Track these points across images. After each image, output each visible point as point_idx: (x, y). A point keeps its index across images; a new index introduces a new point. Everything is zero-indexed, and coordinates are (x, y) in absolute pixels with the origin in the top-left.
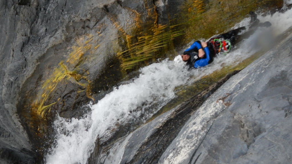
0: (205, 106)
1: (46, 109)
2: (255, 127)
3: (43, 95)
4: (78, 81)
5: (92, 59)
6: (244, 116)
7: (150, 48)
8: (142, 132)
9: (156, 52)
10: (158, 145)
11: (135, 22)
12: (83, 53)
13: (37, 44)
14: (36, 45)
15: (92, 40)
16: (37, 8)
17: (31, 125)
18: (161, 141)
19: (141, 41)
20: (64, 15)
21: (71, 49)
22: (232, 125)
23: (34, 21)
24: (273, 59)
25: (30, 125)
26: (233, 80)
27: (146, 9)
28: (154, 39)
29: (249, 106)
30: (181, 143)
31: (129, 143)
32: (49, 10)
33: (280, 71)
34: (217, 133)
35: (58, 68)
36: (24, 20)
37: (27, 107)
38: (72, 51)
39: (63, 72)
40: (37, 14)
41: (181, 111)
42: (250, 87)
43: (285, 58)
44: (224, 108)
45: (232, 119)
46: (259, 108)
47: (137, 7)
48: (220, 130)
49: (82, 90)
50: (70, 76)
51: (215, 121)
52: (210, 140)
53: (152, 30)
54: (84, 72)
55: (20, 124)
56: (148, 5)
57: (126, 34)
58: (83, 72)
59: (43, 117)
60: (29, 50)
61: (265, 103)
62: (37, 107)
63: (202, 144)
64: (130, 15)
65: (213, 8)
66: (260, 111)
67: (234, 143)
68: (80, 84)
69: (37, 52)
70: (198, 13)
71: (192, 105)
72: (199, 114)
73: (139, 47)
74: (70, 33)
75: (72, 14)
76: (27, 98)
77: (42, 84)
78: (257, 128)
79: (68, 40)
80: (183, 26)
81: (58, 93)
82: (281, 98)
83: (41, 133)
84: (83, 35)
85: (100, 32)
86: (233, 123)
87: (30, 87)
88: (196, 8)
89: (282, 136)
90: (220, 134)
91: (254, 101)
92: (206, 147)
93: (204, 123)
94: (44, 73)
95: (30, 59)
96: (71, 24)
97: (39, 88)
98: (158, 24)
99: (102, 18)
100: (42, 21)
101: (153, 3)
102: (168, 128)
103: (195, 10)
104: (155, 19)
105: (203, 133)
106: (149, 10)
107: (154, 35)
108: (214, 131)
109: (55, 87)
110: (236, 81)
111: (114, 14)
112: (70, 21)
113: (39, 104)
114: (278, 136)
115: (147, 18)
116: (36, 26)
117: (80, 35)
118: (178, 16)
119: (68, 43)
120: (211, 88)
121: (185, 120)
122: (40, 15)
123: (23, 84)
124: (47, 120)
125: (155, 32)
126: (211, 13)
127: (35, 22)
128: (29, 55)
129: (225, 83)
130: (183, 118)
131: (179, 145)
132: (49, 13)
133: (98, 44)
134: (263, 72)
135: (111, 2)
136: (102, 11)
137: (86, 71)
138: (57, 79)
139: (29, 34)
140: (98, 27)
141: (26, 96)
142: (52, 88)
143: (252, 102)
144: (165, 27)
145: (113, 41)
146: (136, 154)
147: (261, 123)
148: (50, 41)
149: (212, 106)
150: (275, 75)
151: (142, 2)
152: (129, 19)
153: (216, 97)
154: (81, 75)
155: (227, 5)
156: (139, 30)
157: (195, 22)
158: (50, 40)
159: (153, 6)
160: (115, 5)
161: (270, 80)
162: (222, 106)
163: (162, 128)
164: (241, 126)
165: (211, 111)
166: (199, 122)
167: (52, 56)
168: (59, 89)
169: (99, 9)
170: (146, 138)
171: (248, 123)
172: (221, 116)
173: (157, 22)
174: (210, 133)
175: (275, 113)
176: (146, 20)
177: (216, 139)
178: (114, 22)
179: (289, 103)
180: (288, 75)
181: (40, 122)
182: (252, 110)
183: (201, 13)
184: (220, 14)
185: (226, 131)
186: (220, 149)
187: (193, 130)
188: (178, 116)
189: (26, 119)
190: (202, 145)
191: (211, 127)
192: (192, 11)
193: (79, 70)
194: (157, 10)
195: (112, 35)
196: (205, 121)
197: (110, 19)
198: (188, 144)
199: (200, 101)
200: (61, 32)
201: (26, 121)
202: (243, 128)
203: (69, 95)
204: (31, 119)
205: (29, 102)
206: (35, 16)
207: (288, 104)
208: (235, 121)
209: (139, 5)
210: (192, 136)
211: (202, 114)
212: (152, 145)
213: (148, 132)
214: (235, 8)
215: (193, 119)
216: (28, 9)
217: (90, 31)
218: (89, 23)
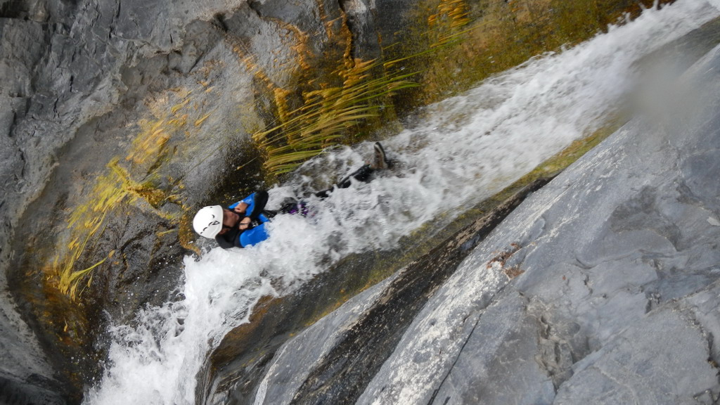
0: (462, 274)
1: (82, 277)
2: (575, 335)
3: (72, 244)
4: (156, 207)
5: (190, 150)
6: (550, 305)
7: (335, 119)
8: (311, 339)
9: (350, 129)
10: (348, 374)
11: (296, 56)
12: (166, 135)
13: (49, 116)
14: (48, 120)
15: (189, 102)
16: (45, 23)
17: (47, 318)
18: (355, 366)
19: (313, 103)
20: (117, 40)
21: (137, 126)
22: (522, 328)
23: (40, 57)
24: (624, 155)
25: (45, 318)
26: (532, 206)
27: (321, 22)
28: (346, 96)
29: (564, 278)
30: (399, 373)
31: (280, 369)
32: (76, 28)
33: (638, 187)
34: (484, 349)
35: (105, 175)
36: (14, 56)
37: (34, 275)
38: (138, 130)
39: (118, 185)
40: (47, 40)
41: (406, 286)
42: (568, 227)
43: (651, 153)
44: (506, 283)
45: (521, 314)
46: (586, 284)
47: (300, 17)
48: (492, 341)
49: (169, 229)
50: (137, 196)
51: (482, 317)
52: (470, 367)
53: (340, 74)
54: (171, 183)
55: (17, 315)
56: (327, 12)
57: (275, 86)
58: (169, 184)
59: (74, 298)
60: (30, 132)
61: (601, 273)
62: (58, 275)
63: (449, 376)
64: (282, 39)
65: (489, 13)
66: (589, 291)
67: (524, 379)
68: (162, 213)
69: (51, 137)
70: (453, 27)
71: (432, 271)
72: (447, 296)
73: (308, 117)
74: (133, 88)
75: (136, 37)
76: (33, 252)
77: (68, 218)
78: (580, 337)
79: (128, 103)
80: (416, 61)
81: (108, 239)
82: (639, 260)
83: (72, 339)
84: (165, 91)
85: (207, 83)
86: (524, 323)
87: (38, 226)
88: (447, 15)
89: (635, 364)
90: (493, 351)
91: (574, 266)
92: (458, 386)
93: (456, 321)
94: (70, 188)
95: (33, 154)
96: (133, 64)
97: (60, 228)
98: (353, 58)
99: (211, 46)
100: (61, 58)
101: (339, 6)
102: (372, 331)
103: (446, 21)
104: (345, 46)
105: (453, 348)
106: (330, 23)
107: (344, 87)
108: (478, 344)
109: (100, 224)
110: (537, 208)
111: (242, 36)
112: (131, 57)
113: (62, 267)
114: (624, 365)
115: (324, 44)
116: (45, 70)
117: (157, 91)
118: (402, 36)
119: (128, 113)
120: (479, 225)
121: (413, 310)
122: (54, 41)
123: (19, 219)
124: (85, 305)
125: (347, 78)
126: (485, 26)
127: (42, 60)
128: (30, 145)
129: (514, 212)
130: (410, 305)
131: (397, 379)
132: (77, 36)
133: (204, 112)
134: (598, 188)
135: (232, 5)
136: (210, 29)
137: (176, 182)
138: (104, 203)
139: (27, 91)
140: (203, 68)
141: (29, 248)
142: (92, 227)
143: (569, 270)
144: (372, 65)
145: (241, 103)
146: (296, 398)
147: (590, 325)
148: (83, 108)
149: (476, 278)
150: (627, 199)
151: (311, 4)
152: (280, 49)
153: (489, 249)
154: (164, 192)
155: (525, 6)
156: (305, 76)
157: (446, 51)
158: (83, 105)
159: (339, 14)
160: (243, 12)
161: (616, 211)
162: (500, 276)
163: (359, 329)
164: (542, 332)
165: (473, 291)
166: (445, 319)
167: (88, 144)
168: (109, 228)
169: (203, 22)
170: (321, 355)
171: (559, 325)
172: (498, 303)
173: (352, 54)
174: (470, 347)
175: (623, 300)
176: (322, 50)
177: (483, 366)
178: (241, 57)
179: (659, 272)
180: (658, 199)
181: (67, 310)
182: (569, 289)
183: (461, 28)
184: (507, 29)
185: (507, 344)
186: (491, 393)
187: (431, 340)
188: (397, 299)
189: (33, 304)
190: (450, 379)
191: (472, 332)
192: (438, 22)
193: (160, 180)
194: (350, 23)
195: (238, 89)
196: (459, 317)
197: (231, 48)
198: (418, 376)
199: (452, 258)
200: (111, 85)
201: (33, 309)
202: (546, 337)
203: (136, 242)
204: (46, 303)
205: (37, 262)
206: (41, 46)
207: (655, 276)
208: (528, 320)
209: (303, 12)
210: (428, 355)
211: (453, 299)
212: (334, 374)
213: (325, 341)
214: (544, 13)
215: (430, 308)
216: (23, 28)
217: (184, 81)
218: (179, 59)
